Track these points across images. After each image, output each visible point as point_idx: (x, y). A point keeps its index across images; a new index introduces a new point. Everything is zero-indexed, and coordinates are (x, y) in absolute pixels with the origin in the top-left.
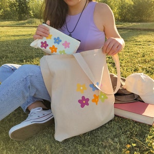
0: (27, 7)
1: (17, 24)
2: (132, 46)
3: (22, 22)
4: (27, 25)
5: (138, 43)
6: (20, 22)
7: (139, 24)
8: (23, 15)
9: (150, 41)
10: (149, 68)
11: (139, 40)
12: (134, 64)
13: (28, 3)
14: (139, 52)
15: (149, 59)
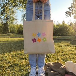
0: (7, 28)
1: (1, 36)
2: (58, 47)
3: (4, 34)
4: (6, 36)
5: (60, 46)
6: (3, 35)
7: (62, 37)
8: (5, 31)
9: (66, 45)
10: (65, 58)
11: (61, 44)
12: (57, 56)
13: (9, 26)
14: (60, 50)
15: (65, 54)
